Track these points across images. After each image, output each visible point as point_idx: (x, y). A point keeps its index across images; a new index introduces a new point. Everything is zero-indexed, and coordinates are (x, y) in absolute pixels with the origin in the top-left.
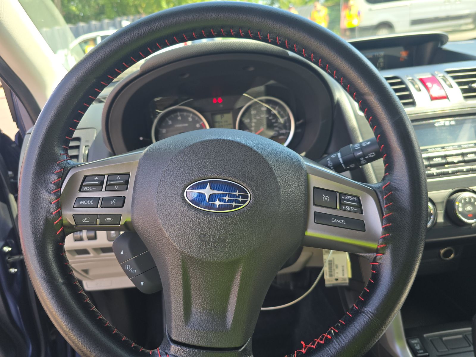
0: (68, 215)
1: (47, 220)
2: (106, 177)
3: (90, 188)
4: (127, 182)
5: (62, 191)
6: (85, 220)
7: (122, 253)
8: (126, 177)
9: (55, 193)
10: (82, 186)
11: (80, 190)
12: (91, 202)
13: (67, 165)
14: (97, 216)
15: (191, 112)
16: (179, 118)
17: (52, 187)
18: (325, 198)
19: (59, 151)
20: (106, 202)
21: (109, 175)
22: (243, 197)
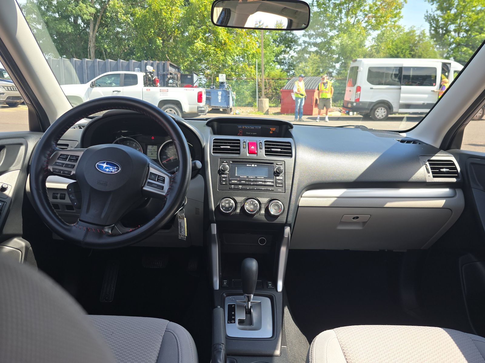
0: (50, 168)
1: (42, 167)
2: (69, 156)
3: (62, 159)
4: (77, 159)
5: (50, 158)
6: (57, 171)
7: (70, 190)
8: (77, 157)
9: (47, 158)
10: (59, 157)
11: (58, 159)
12: (61, 164)
13: (55, 149)
14: (62, 170)
15: (135, 142)
16: (134, 145)
17: (47, 155)
18: (153, 176)
19: (53, 143)
20: (67, 166)
21: (71, 155)
22: (117, 169)
